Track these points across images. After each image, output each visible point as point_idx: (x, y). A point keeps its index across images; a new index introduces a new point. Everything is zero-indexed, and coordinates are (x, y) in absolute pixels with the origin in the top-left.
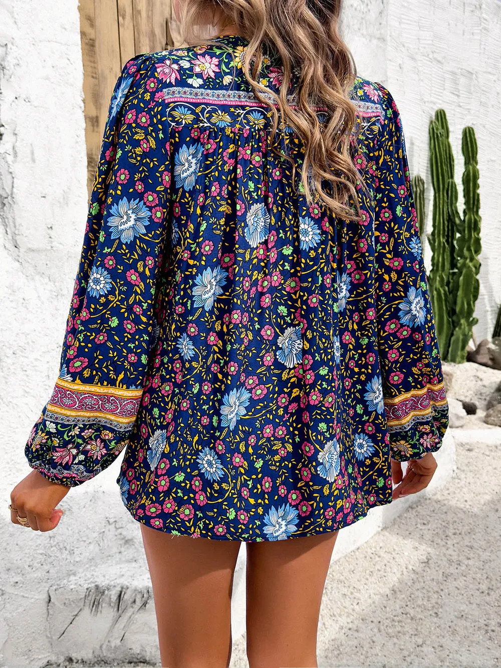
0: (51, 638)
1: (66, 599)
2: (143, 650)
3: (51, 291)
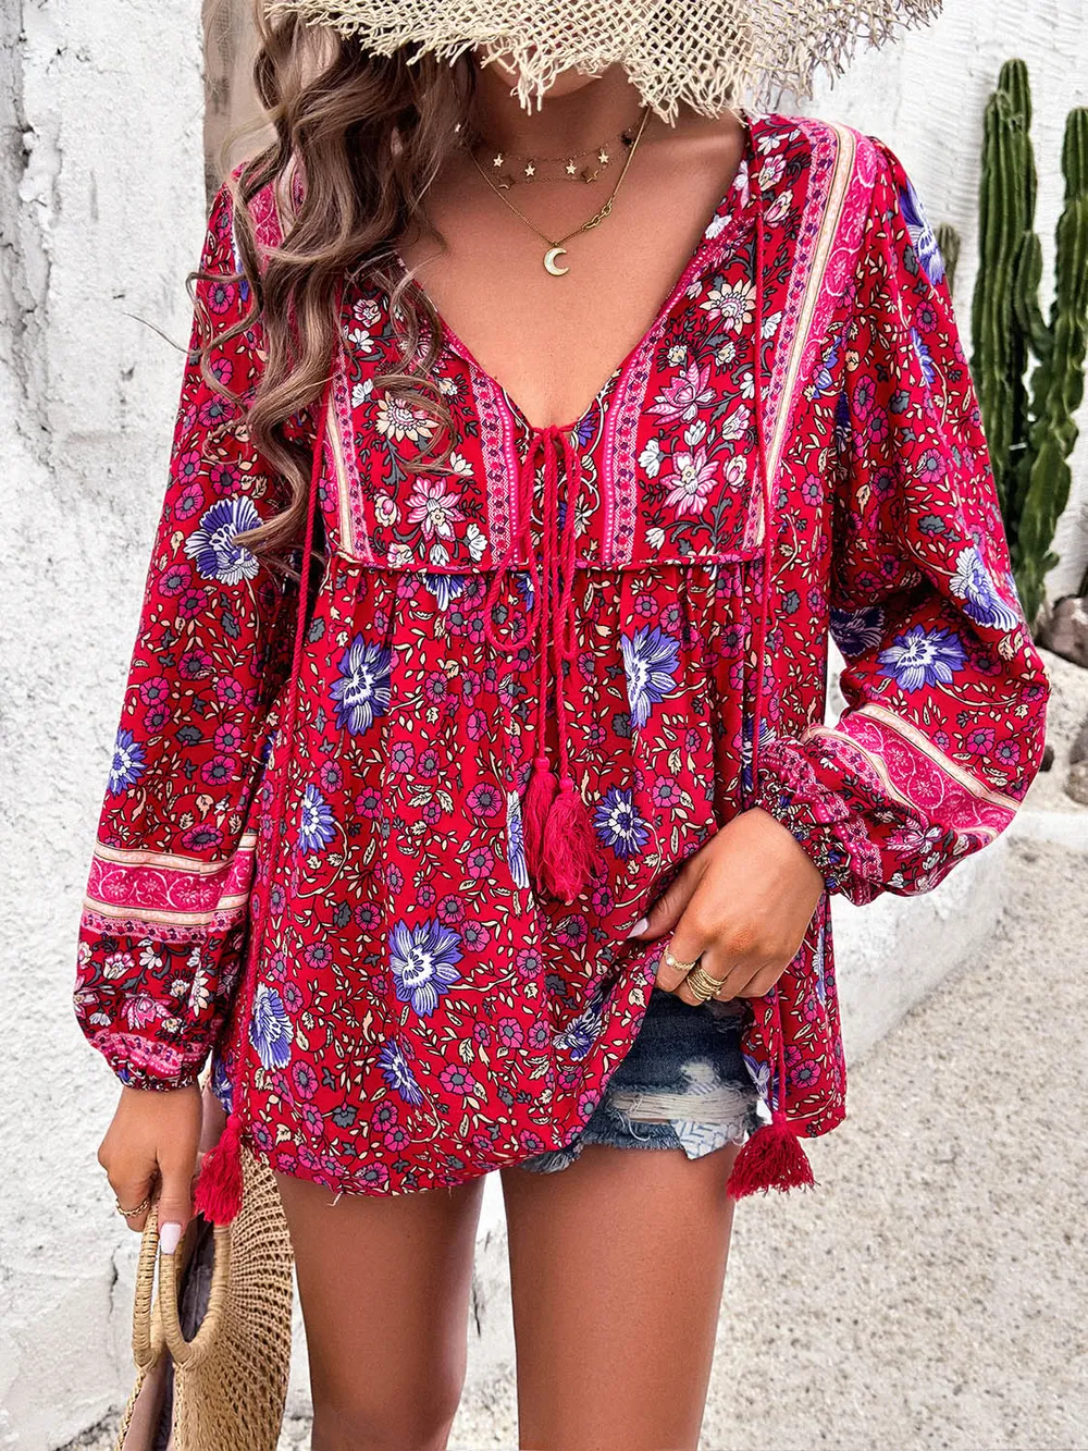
3: (113, 536)
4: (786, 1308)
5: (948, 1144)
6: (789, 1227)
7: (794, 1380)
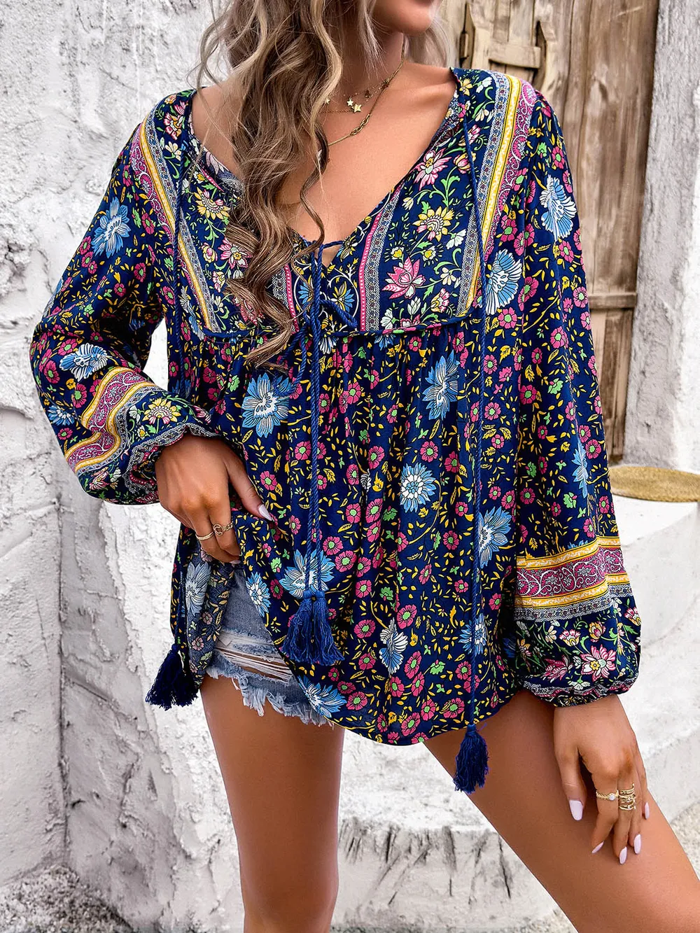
2: (419, 920)
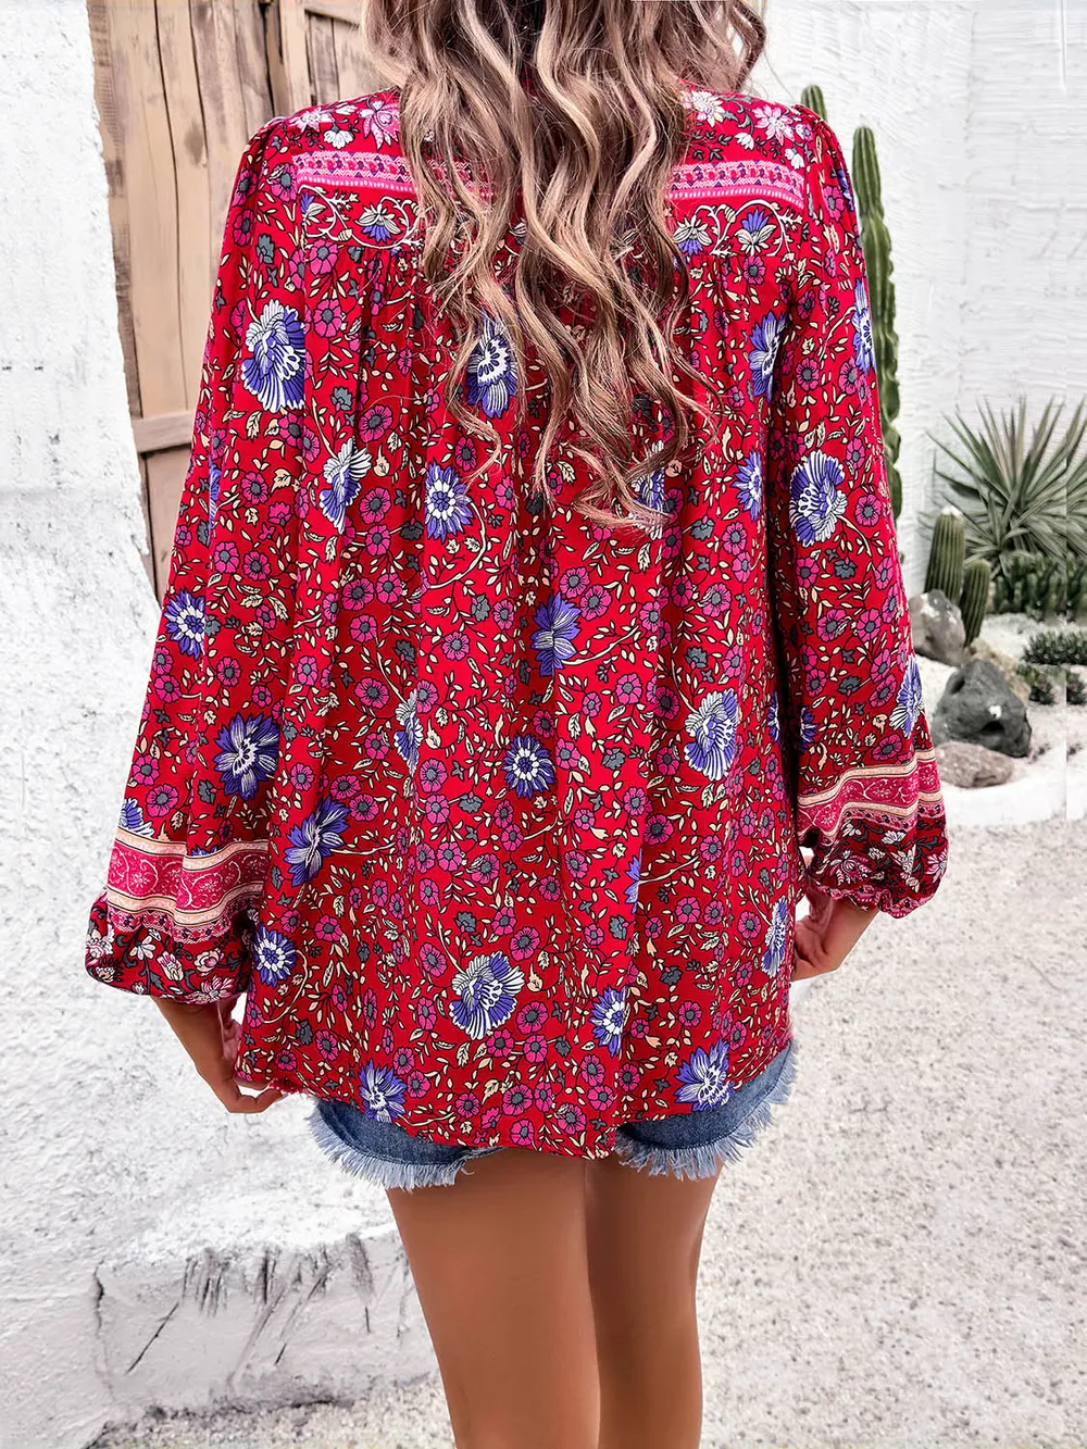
0: (110, 1373)
1: (142, 1286)
2: (325, 1378)
3: (59, 587)
4: (749, 1253)
5: (859, 1095)
6: (739, 1184)
7: (761, 1315)
